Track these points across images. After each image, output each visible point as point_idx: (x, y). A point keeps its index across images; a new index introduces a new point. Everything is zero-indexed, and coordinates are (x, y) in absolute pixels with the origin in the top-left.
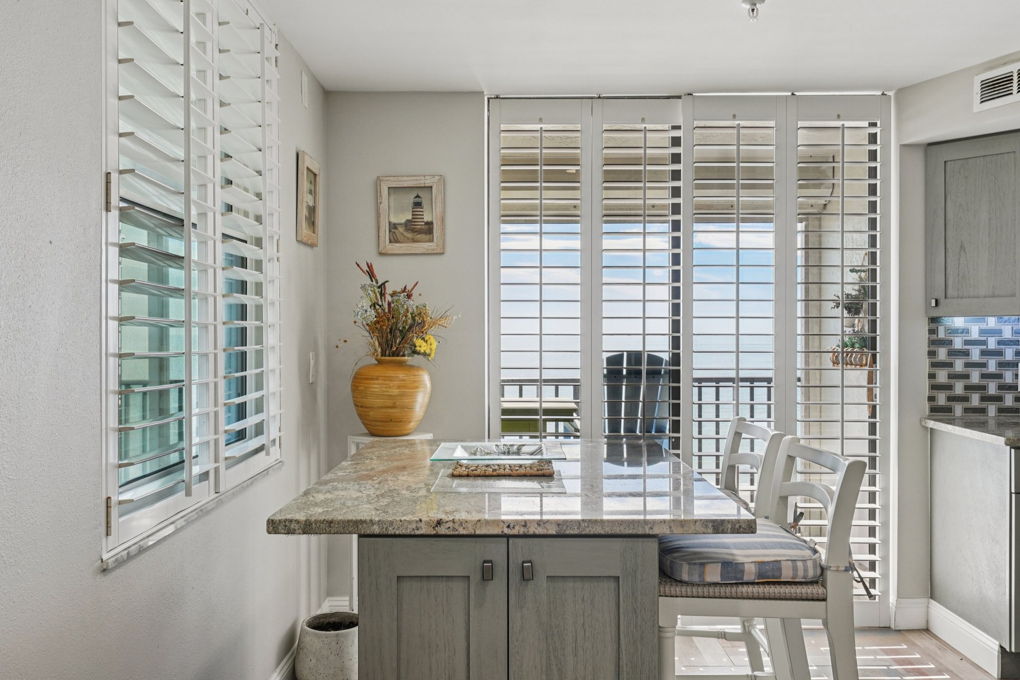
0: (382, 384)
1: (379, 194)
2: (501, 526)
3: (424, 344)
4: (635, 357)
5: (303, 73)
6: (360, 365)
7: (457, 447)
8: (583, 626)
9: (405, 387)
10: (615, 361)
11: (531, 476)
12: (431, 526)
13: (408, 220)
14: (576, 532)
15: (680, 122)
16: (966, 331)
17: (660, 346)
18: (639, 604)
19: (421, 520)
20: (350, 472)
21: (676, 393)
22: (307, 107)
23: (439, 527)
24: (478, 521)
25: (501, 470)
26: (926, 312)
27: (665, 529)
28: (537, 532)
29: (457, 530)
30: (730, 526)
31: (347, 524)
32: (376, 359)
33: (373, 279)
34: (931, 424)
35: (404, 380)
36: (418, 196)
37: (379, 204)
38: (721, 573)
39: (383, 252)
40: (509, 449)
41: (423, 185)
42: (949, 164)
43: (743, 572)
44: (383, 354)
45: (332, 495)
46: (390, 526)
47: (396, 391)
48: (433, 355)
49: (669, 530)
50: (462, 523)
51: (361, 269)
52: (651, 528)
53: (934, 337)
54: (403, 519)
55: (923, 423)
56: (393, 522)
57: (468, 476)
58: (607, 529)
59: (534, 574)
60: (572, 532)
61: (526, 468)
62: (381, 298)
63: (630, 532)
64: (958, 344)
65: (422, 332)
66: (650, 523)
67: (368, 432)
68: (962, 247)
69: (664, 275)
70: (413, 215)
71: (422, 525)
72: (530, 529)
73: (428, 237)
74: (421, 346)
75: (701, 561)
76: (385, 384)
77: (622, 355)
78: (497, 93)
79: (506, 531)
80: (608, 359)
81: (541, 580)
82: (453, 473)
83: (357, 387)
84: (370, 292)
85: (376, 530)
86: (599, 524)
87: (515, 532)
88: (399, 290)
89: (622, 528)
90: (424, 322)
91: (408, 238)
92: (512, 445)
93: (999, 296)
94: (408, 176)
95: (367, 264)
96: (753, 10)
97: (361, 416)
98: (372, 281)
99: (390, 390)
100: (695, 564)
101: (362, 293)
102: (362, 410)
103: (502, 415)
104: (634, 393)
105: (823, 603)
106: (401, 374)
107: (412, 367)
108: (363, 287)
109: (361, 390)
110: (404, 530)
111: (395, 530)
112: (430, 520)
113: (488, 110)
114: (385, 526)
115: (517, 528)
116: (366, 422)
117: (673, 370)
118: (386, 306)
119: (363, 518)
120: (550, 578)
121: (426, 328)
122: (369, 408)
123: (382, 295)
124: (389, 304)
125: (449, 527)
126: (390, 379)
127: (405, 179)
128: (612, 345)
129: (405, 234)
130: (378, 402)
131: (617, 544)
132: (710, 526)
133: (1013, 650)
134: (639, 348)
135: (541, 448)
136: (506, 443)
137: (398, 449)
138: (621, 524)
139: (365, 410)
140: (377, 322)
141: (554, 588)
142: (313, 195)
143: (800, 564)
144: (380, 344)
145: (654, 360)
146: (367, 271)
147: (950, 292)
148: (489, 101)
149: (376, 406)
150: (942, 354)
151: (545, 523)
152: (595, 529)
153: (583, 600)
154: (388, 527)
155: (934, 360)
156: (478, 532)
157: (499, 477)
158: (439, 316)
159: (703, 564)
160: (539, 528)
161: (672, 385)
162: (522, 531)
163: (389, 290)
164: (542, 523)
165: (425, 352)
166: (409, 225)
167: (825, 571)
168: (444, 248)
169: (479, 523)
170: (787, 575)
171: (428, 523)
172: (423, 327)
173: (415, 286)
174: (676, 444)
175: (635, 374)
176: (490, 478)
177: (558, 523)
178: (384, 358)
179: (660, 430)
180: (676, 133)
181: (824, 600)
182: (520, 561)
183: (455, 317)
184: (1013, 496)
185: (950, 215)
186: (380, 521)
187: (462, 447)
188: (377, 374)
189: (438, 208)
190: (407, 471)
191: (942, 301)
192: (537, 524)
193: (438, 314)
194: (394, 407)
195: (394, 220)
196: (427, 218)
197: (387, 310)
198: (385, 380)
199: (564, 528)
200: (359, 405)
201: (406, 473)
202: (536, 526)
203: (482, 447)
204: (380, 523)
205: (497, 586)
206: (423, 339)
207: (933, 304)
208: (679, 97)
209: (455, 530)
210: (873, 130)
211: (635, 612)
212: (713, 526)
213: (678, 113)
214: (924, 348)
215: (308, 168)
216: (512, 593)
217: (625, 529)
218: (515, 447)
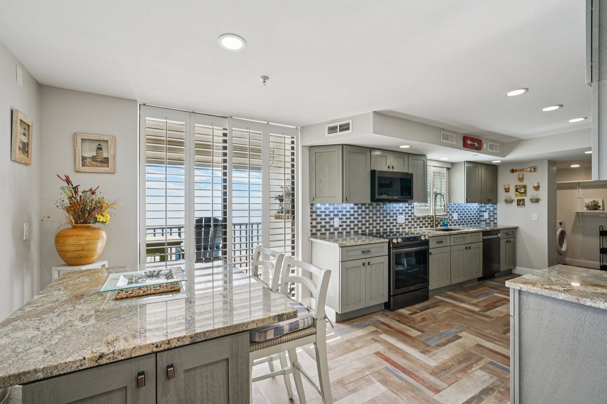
0: (75, 239)
1: (75, 141)
2: (151, 348)
3: (101, 217)
4: (208, 220)
5: (18, 67)
6: (61, 229)
7: (120, 276)
8: (207, 393)
9: (90, 239)
10: (199, 221)
11: (167, 292)
12: (94, 360)
13: (93, 156)
14: (203, 339)
15: (227, 127)
16: (320, 208)
17: (219, 215)
18: (240, 370)
19: (84, 359)
20: (37, 307)
21: (225, 233)
22: (22, 86)
23: (101, 360)
24: (133, 348)
25: (148, 291)
26: (310, 202)
27: (254, 326)
28: (177, 345)
29: (116, 358)
30: (286, 317)
31: (8, 379)
32: (72, 226)
33: (70, 184)
34: (312, 239)
35: (89, 236)
36: (100, 145)
37: (75, 146)
38: (274, 333)
39: (78, 171)
40: (152, 274)
41: (103, 140)
42: (316, 153)
43: (283, 330)
44: (76, 223)
45: (8, 339)
46: (54, 370)
47: (84, 242)
48: (108, 222)
49: (256, 326)
50: (120, 352)
51: (61, 178)
52: (247, 327)
53: (312, 210)
54: (67, 360)
55: (309, 239)
56: (58, 366)
57: (127, 298)
58: (222, 333)
59: (175, 371)
60: (200, 340)
61: (163, 287)
62: (75, 194)
63: (235, 332)
64: (318, 213)
65: (101, 211)
66: (246, 324)
67: (65, 263)
68: (320, 181)
69: (220, 187)
70: (96, 153)
71: (86, 362)
72: (172, 344)
73: (106, 165)
74: (100, 218)
75: (265, 330)
76: (77, 239)
77: (203, 219)
78: (144, 102)
79: (155, 350)
80: (196, 220)
81: (180, 375)
82: (116, 298)
83: (58, 241)
84: (67, 191)
85: (40, 375)
86: (217, 331)
87: (162, 349)
88: (87, 190)
89: (230, 331)
90: (102, 206)
91: (94, 165)
92: (154, 271)
93: (331, 197)
94: (93, 134)
95: (66, 176)
96: (264, 82)
97: (61, 256)
98: (69, 185)
99: (80, 242)
100: (262, 332)
101: (62, 191)
102: (62, 254)
103: (147, 247)
104: (207, 233)
105: (315, 335)
106: (88, 233)
107: (95, 228)
108: (62, 188)
109: (61, 243)
110: (69, 369)
111: (59, 371)
112: (93, 356)
113: (140, 110)
114: (49, 371)
115: (163, 346)
116: (65, 259)
117: (224, 224)
118: (78, 198)
119: (27, 370)
120: (186, 371)
121: (103, 209)
122: (66, 251)
123: (76, 192)
124: (80, 197)
125: (110, 358)
126: (80, 236)
127: (92, 135)
128: (198, 215)
129: (92, 162)
130: (73, 248)
131: (227, 340)
132: (277, 319)
133: (340, 313)
134: (211, 216)
135: (171, 271)
136: (151, 271)
137: (82, 278)
138: (230, 329)
139: (64, 253)
140: (70, 207)
141: (188, 375)
142: (27, 136)
143: (306, 320)
144: (74, 218)
145: (216, 220)
146: (65, 180)
147: (317, 196)
148: (140, 106)
149: (71, 251)
150: (314, 216)
151: (183, 338)
152: (214, 335)
153: (207, 377)
154: (53, 371)
155: (312, 218)
156: (133, 356)
157: (148, 296)
158: (112, 203)
159: (266, 331)
160: (178, 343)
161: (223, 230)
162: (166, 347)
163: (80, 190)
164: (180, 339)
165: (103, 221)
166: (94, 158)
167: (315, 320)
168: (115, 171)
169: (134, 350)
170: (301, 326)
171: (91, 359)
172: (101, 209)
173: (97, 188)
174: (225, 253)
175: (208, 226)
176: (141, 297)
177: (191, 336)
178: (76, 225)
179: (218, 248)
180: (225, 132)
181: (316, 333)
182: (165, 365)
183: (121, 204)
184: (340, 263)
185: (317, 170)
186: (44, 368)
187: (124, 276)
188: (72, 233)
189: (111, 151)
190: (84, 298)
191: (315, 198)
192: (177, 340)
193: (111, 202)
194: (83, 250)
195: (85, 155)
196: (105, 155)
197: (79, 200)
198: (77, 237)
199: (195, 338)
200: (60, 250)
201: (82, 301)
202: (176, 342)
203: (136, 274)
204: (44, 370)
205: (148, 389)
206: (102, 215)
207: (312, 199)
208: (227, 118)
209: (114, 359)
210: (293, 140)
211: (238, 375)
212: (278, 318)
213: (226, 123)
214: (309, 214)
215: (21, 120)
216: (159, 389)
217: (232, 330)
218: (156, 272)
